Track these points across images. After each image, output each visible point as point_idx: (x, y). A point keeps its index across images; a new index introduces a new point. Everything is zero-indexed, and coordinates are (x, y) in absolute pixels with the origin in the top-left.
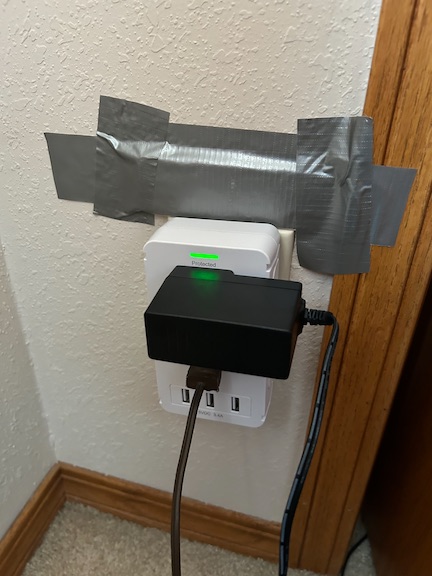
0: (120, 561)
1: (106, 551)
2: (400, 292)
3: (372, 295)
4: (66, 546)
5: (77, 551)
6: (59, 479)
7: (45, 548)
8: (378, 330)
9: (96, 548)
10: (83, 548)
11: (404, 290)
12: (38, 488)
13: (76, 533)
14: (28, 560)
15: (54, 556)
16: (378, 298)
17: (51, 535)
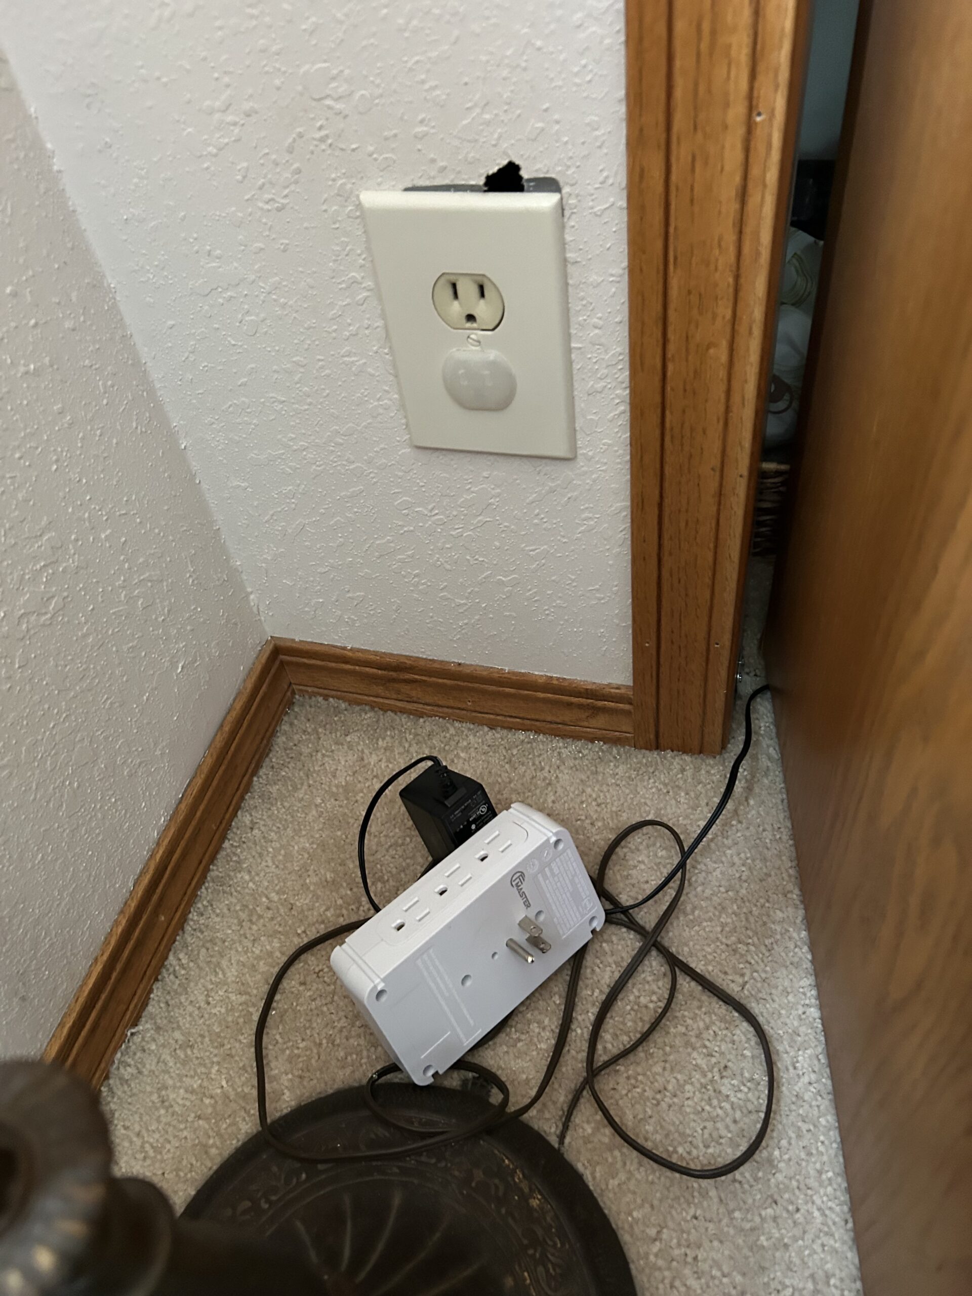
0: (388, 761)
1: (366, 751)
2: (731, 280)
3: (689, 292)
4: (306, 751)
5: (323, 755)
6: (277, 663)
7: (276, 756)
8: (708, 348)
9: (350, 748)
10: (332, 751)
11: (737, 278)
12: (249, 675)
13: (317, 733)
14: (255, 773)
15: (291, 765)
16: (700, 295)
17: (281, 740)
